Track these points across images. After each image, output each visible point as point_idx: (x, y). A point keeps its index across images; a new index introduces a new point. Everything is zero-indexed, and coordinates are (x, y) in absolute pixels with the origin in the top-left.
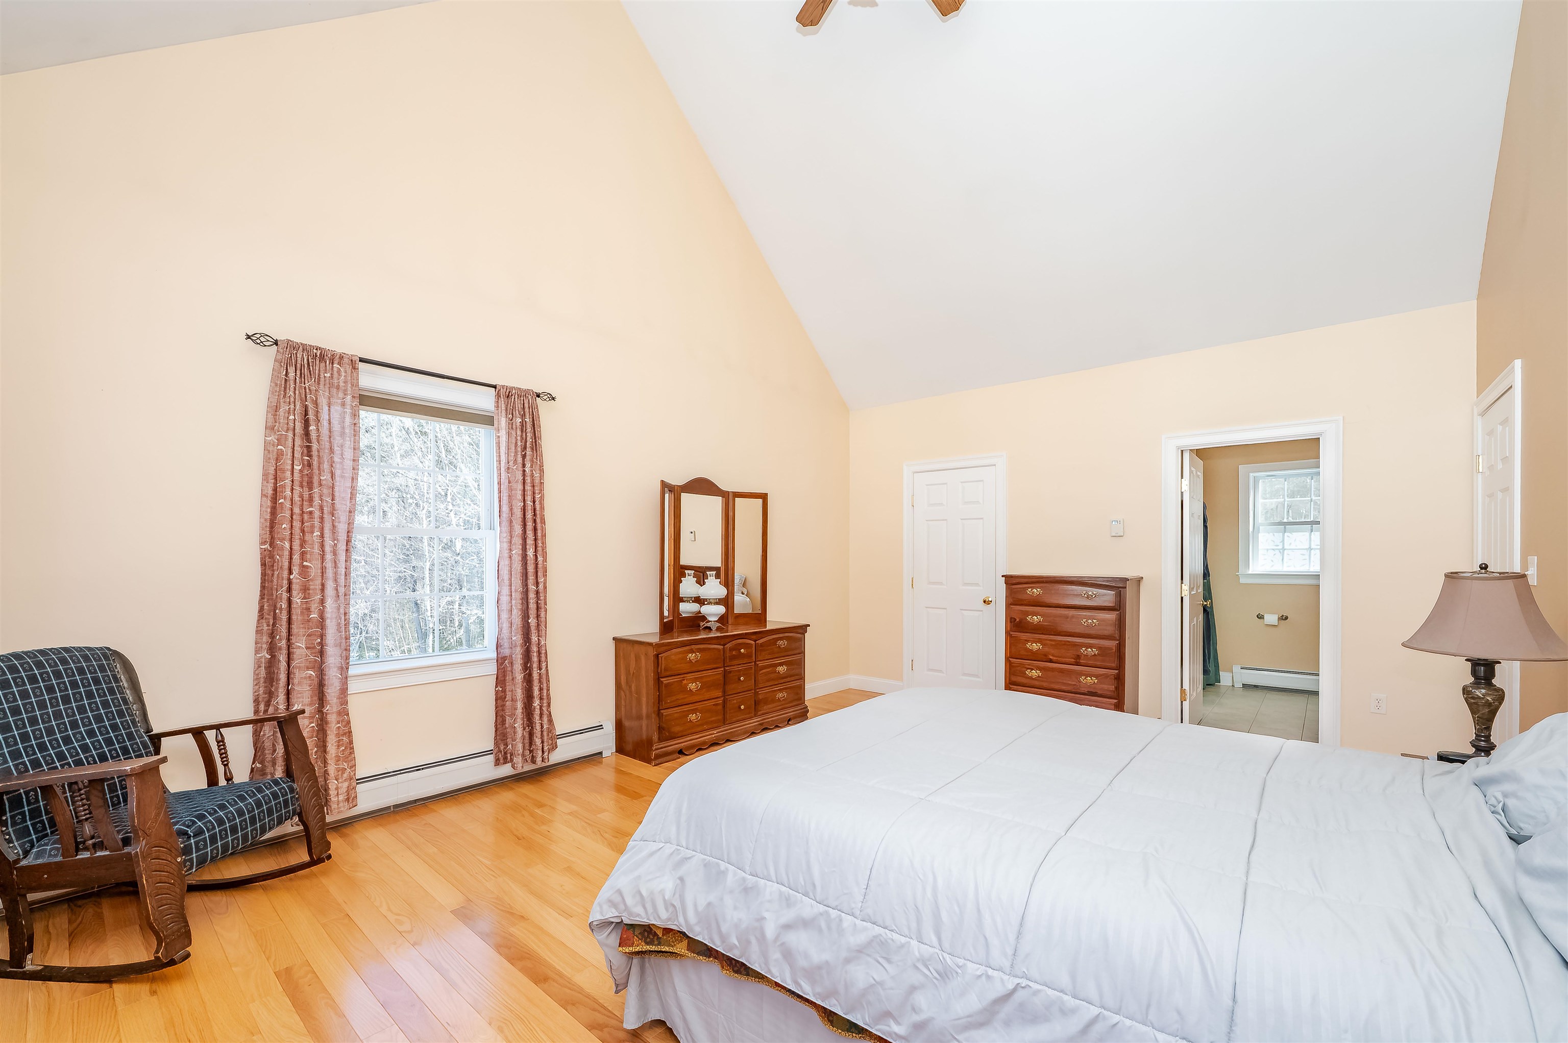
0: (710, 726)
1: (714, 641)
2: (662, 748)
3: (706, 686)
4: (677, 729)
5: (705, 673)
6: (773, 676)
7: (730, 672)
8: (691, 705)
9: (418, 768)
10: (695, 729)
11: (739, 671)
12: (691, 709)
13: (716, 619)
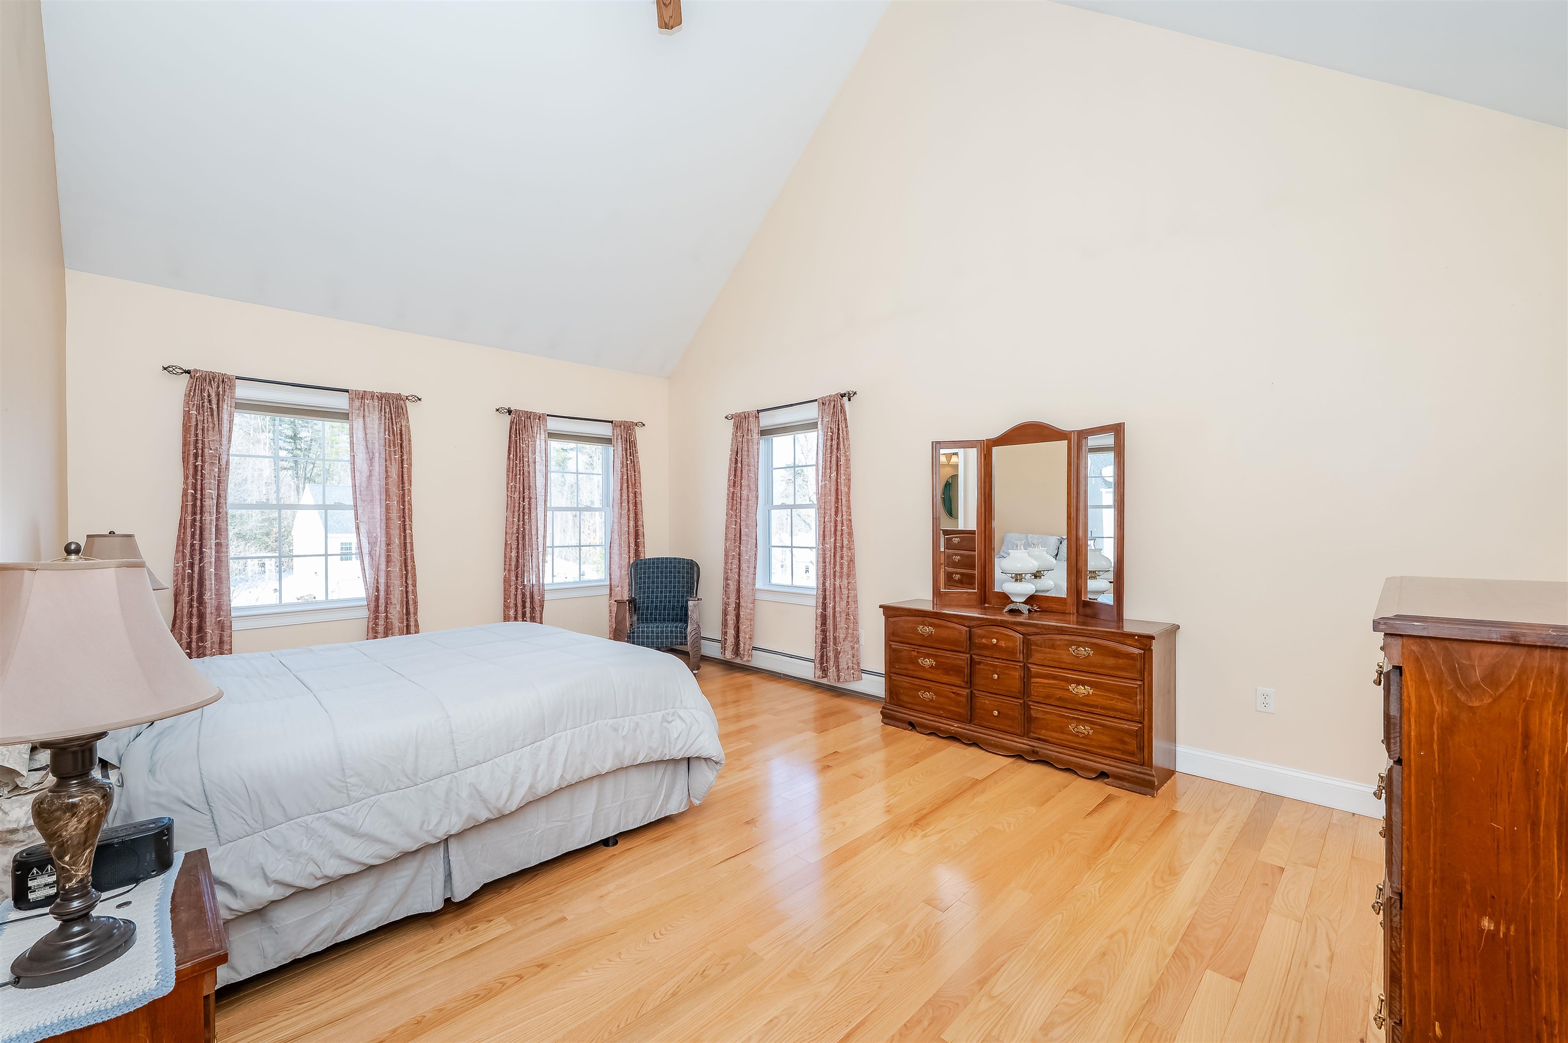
0: (949, 716)
1: (956, 620)
2: (889, 709)
3: (943, 667)
4: (906, 699)
5: (941, 653)
6: (1059, 693)
7: (979, 663)
8: (924, 681)
9: (791, 656)
10: (926, 708)
11: (995, 666)
12: (923, 686)
13: (1023, 600)
